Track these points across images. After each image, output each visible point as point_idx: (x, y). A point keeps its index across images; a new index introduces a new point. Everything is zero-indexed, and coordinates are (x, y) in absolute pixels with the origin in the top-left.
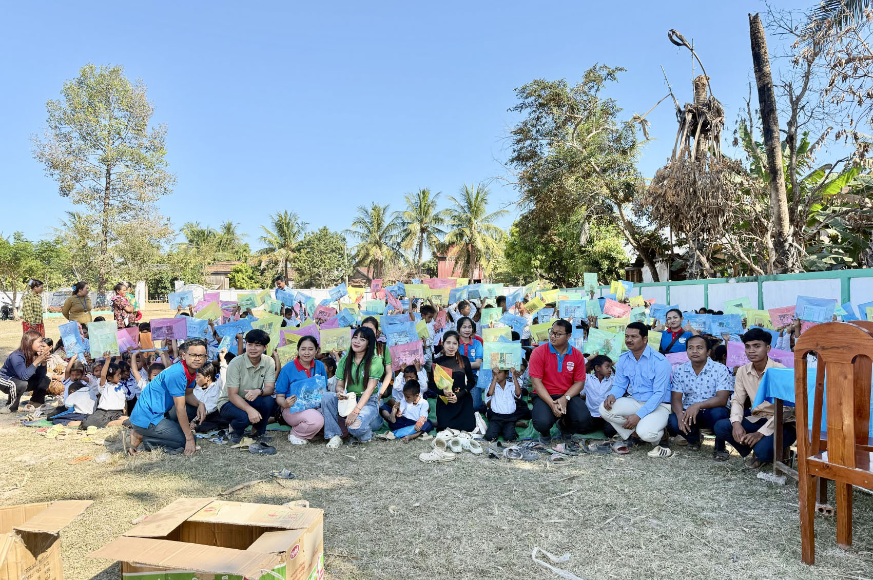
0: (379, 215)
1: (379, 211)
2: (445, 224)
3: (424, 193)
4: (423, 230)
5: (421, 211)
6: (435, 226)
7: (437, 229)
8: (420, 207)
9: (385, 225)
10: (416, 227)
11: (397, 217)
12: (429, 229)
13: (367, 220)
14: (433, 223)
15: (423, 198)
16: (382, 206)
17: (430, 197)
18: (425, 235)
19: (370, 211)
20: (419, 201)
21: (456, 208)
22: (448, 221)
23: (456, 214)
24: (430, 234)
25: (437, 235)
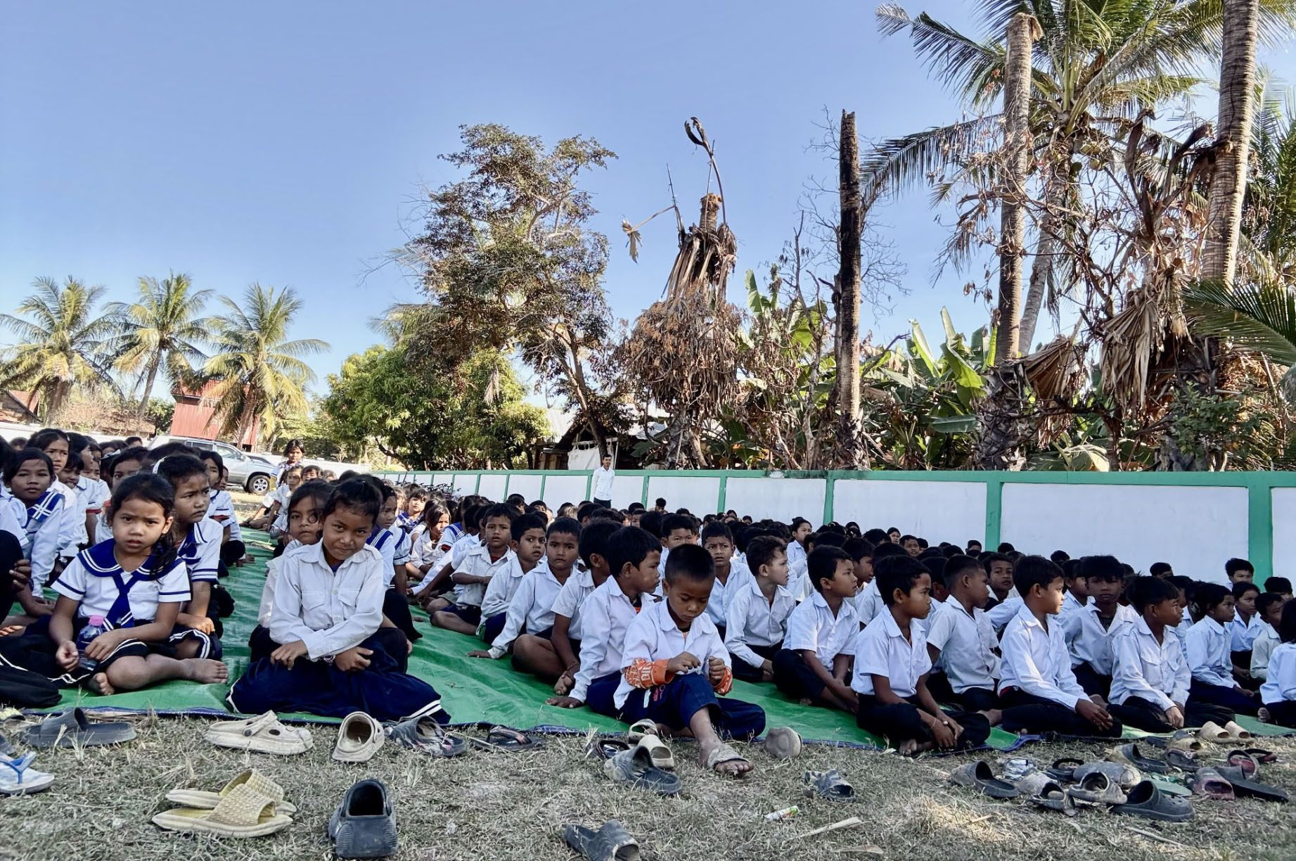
0: (78, 302)
1: (80, 295)
2: (210, 341)
3: (179, 280)
4: (163, 344)
5: (167, 310)
6: (187, 342)
7: (190, 347)
8: (167, 304)
9: (89, 320)
10: (152, 336)
11: (117, 313)
12: (176, 345)
13: (49, 305)
14: (187, 335)
15: (176, 290)
16: (88, 286)
17: (190, 292)
18: (165, 353)
19: (63, 289)
20: (165, 293)
21: (236, 319)
22: (216, 337)
23: (233, 328)
24: (174, 351)
25: (188, 356)
